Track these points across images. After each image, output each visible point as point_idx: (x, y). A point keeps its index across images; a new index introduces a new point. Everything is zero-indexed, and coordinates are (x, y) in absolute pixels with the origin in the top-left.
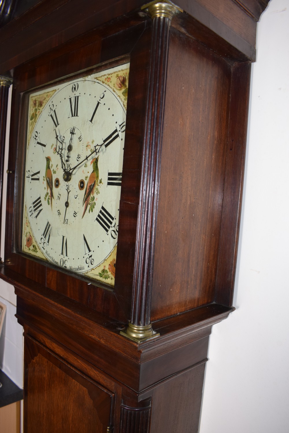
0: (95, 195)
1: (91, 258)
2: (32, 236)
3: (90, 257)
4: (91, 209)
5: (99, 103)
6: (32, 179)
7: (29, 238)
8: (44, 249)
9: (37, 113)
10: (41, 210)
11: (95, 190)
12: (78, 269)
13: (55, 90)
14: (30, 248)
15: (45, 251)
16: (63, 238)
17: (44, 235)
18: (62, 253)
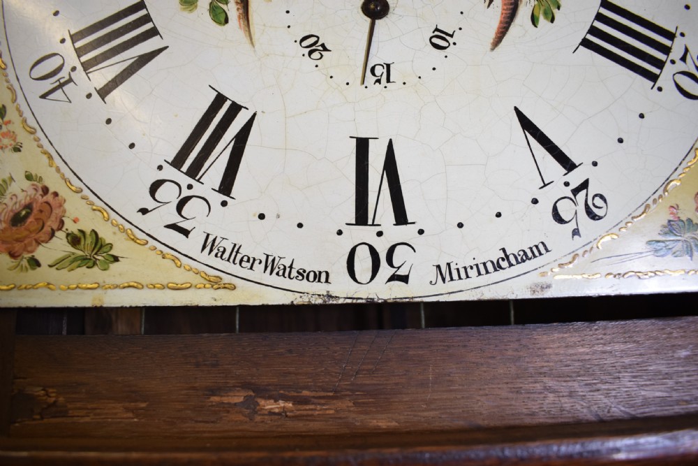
1: (581, 196)
2: (54, 184)
3: (576, 191)
4: (546, 14)
7: (29, 207)
8: (186, 233)
10: (148, 57)
12: (504, 264)
14: (42, 253)
15: (192, 245)
16: (362, 146)
17: (177, 162)
18: (362, 218)
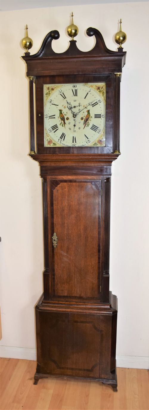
0: (89, 121)
2: (52, 140)
3: (88, 141)
4: (88, 126)
5: (88, 93)
6: (49, 118)
7: (50, 141)
9: (50, 93)
10: (57, 130)
11: (89, 120)
12: (82, 146)
13: (63, 85)
14: (51, 144)
15: (62, 144)
16: (73, 137)
17: (60, 138)
18: (73, 142)
